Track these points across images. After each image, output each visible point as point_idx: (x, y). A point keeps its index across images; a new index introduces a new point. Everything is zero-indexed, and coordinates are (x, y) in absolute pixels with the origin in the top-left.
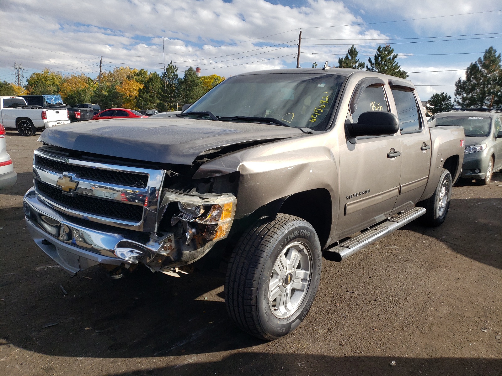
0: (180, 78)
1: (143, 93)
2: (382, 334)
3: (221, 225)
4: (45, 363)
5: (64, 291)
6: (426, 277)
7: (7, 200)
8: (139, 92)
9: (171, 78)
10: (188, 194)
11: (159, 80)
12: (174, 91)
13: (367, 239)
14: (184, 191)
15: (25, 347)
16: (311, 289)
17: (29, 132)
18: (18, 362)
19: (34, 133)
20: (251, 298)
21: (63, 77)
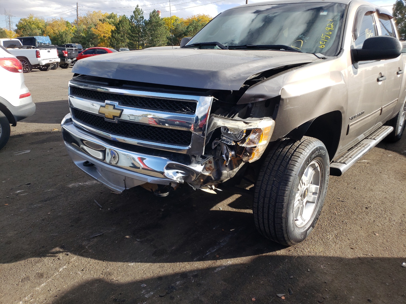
0: (146, 20)
1: (115, 34)
2: (384, 238)
3: (259, 147)
4: (102, 268)
5: (99, 205)
6: (403, 187)
7: (26, 127)
8: (112, 33)
9: (138, 19)
10: (233, 119)
11: (128, 22)
12: (141, 32)
13: (357, 155)
14: (229, 117)
15: (82, 255)
16: (320, 201)
17: (27, 69)
18: (79, 268)
19: (31, 70)
20: (282, 212)
21: (46, 21)
